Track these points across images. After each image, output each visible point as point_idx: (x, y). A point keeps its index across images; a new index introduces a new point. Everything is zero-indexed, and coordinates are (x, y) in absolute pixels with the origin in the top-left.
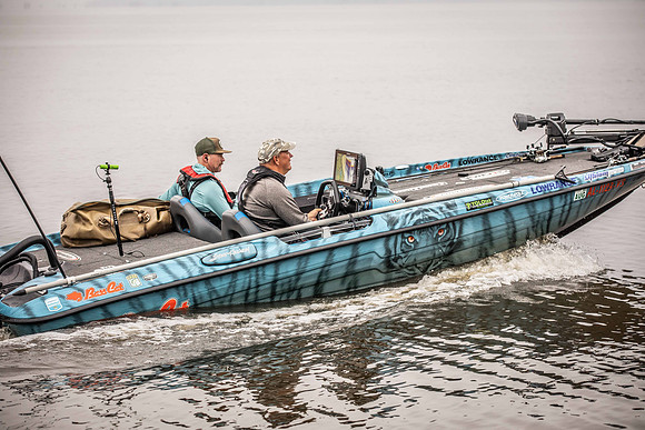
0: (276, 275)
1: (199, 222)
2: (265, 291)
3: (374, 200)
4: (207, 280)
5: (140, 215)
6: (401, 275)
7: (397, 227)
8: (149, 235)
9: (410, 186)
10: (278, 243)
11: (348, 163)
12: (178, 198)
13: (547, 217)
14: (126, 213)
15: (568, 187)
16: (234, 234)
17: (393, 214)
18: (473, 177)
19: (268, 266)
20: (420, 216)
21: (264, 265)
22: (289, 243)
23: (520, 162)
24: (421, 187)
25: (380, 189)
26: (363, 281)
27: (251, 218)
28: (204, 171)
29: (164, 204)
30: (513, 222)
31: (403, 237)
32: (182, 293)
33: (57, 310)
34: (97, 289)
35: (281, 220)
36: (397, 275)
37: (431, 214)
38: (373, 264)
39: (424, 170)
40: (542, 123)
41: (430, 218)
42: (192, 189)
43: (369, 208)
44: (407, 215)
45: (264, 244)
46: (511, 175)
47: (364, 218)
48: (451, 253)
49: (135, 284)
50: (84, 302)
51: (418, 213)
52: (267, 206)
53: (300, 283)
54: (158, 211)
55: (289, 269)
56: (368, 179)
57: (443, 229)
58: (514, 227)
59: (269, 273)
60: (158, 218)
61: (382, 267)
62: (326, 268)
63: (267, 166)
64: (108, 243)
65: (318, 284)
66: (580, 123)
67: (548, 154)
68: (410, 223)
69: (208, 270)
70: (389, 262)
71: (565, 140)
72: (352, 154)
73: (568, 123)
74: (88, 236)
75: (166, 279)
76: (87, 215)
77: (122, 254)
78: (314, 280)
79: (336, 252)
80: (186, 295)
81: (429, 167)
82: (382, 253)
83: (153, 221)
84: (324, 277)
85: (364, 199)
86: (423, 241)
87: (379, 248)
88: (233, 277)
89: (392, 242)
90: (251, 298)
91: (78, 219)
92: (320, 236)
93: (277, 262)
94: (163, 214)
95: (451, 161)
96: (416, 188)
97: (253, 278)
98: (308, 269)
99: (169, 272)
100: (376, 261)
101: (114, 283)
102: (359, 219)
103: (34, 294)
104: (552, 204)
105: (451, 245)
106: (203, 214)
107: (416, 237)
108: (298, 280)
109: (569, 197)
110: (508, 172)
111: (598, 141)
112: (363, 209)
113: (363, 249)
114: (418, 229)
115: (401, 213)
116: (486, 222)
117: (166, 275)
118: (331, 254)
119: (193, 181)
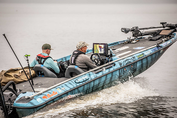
3: (112, 58)
4: (78, 88)
7: (122, 66)
10: (93, 74)
13: (154, 59)
20: (127, 62)
21: (91, 82)
25: (113, 54)
30: (148, 61)
31: (123, 69)
33: (41, 102)
34: (50, 94)
35: (88, 67)
37: (130, 61)
45: (89, 75)
49: (60, 91)
50: (48, 99)
52: (84, 63)
55: (97, 82)
60: (33, 72)
62: (105, 81)
63: (79, 50)
64: (19, 83)
66: (144, 29)
67: (135, 40)
68: (125, 64)
69: (78, 85)
71: (141, 35)
75: (68, 89)
76: (10, 74)
77: (33, 85)
79: (108, 75)
80: (73, 93)
84: (104, 84)
86: (128, 69)
88: (84, 87)
89: (120, 71)
90: (87, 93)
91: (6, 76)
93: (94, 81)
97: (88, 86)
100: (117, 78)
101: (54, 92)
104: (156, 55)
105: (134, 70)
108: (98, 86)
109: (159, 52)
113: (114, 74)
114: (127, 66)
115: (122, 61)
116: (142, 62)
117: (67, 87)
118: (106, 76)
119: (43, 59)
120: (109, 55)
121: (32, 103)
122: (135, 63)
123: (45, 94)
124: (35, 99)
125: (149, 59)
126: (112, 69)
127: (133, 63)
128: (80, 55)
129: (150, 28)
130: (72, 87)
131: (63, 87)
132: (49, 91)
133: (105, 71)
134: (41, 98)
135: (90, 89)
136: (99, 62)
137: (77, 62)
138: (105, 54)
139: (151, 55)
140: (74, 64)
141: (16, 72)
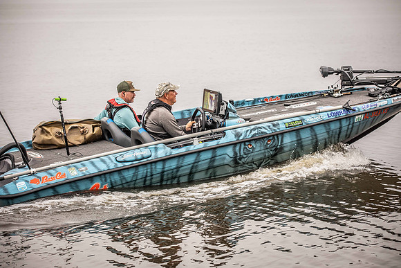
0: (164, 168)
1: (119, 134)
2: (156, 179)
3: (227, 121)
4: (119, 171)
5: (82, 130)
6: (244, 168)
8: (87, 142)
9: (253, 112)
11: (211, 97)
12: (105, 119)
13: (338, 132)
14: (72, 128)
15: (351, 113)
16: (138, 142)
17: (239, 130)
18: (293, 107)
19: (158, 163)
20: (256, 132)
22: (173, 148)
23: (324, 97)
24: (260, 113)
25: (231, 114)
26: (219, 172)
27: (149, 132)
28: (122, 102)
29: (97, 122)
30: (316, 135)
31: (245, 145)
32: (103, 179)
33: (24, 190)
34: (49, 177)
35: (168, 134)
36: (242, 169)
38: (226, 162)
39: (263, 102)
40: (338, 72)
41: (262, 132)
42: (115, 113)
43: (224, 126)
44: (247, 131)
45: (156, 149)
46: (317, 105)
47: (221, 132)
48: (276, 155)
49: (74, 174)
50: (41, 185)
51: (254, 129)
52: (158, 125)
53: (179, 173)
54: (93, 127)
55: (172, 164)
56: (224, 108)
57: (271, 140)
58: (316, 138)
59: (159, 167)
60: (93, 131)
61: (232, 164)
62: (196, 164)
63: (160, 99)
64: (60, 147)
65: (191, 174)
66: (362, 72)
67: (341, 92)
68: (249, 136)
69: (120, 165)
70: (236, 161)
71: (352, 83)
72: (214, 92)
73: (354, 72)
74: (49, 143)
75: (93, 171)
76: (48, 129)
77: (68, 154)
78: (188, 171)
79: (202, 154)
80: (106, 180)
81: (267, 100)
82: (231, 154)
83: (90, 133)
84: (194, 170)
85: (221, 120)
86: (258, 147)
87: (230, 151)
88: (136, 170)
89: (238, 148)
90: (148, 183)
91: (43, 132)
92: (192, 144)
93: (164, 160)
94: (97, 129)
95: (281, 96)
96: (257, 114)
97: (149, 170)
98: (184, 164)
99: (95, 166)
100: (228, 160)
101: (60, 173)
102: (218, 133)
103: (10, 180)
104: (341, 124)
105: (276, 150)
106: (121, 129)
107: (253, 145)
108: (177, 171)
109: (352, 120)
110: (316, 103)
111: (373, 84)
112: (220, 127)
113: (219, 152)
114: (254, 140)
116: (298, 135)
118: (198, 155)
119: (115, 108)
120: (223, 115)
121: (5, 190)
122: (277, 135)
124: (15, 183)
125: (321, 130)
126: (212, 144)
127: (273, 136)
129: (377, 72)
131: (84, 165)
134: (27, 181)
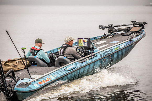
0: (80, 72)
3: (94, 50)
4: (67, 75)
7: (102, 57)
10: (79, 64)
11: (84, 41)
20: (106, 53)
21: (77, 70)
25: (95, 47)
30: (122, 53)
31: (103, 59)
32: (62, 79)
33: (38, 87)
34: (45, 80)
35: (74, 58)
37: (108, 52)
41: (108, 53)
43: (94, 52)
44: (104, 53)
45: (76, 64)
47: (93, 56)
48: (111, 62)
50: (43, 84)
52: (71, 55)
55: (82, 70)
62: (89, 69)
63: (67, 44)
68: (104, 56)
71: (116, 31)
72: (85, 39)
82: (99, 64)
84: (88, 72)
88: (72, 74)
89: (101, 61)
97: (75, 74)
98: (85, 70)
101: (48, 78)
104: (129, 47)
108: (83, 73)
109: (132, 45)
114: (106, 57)
115: (102, 53)
116: (118, 54)
117: (58, 75)
118: (90, 65)
119: (36, 51)
120: (91, 48)
121: (30, 88)
122: (112, 54)
123: (40, 80)
124: (33, 84)
125: (124, 51)
126: (94, 60)
127: (111, 55)
128: (68, 48)
129: (122, 26)
130: (62, 74)
131: (55, 74)
132: (44, 78)
133: (89, 61)
134: (37, 83)
135: (76, 76)
136: (83, 53)
137: (65, 54)
138: (88, 47)
139: (125, 48)
140: (63, 55)
141: (13, 62)
